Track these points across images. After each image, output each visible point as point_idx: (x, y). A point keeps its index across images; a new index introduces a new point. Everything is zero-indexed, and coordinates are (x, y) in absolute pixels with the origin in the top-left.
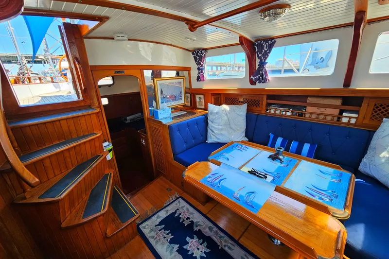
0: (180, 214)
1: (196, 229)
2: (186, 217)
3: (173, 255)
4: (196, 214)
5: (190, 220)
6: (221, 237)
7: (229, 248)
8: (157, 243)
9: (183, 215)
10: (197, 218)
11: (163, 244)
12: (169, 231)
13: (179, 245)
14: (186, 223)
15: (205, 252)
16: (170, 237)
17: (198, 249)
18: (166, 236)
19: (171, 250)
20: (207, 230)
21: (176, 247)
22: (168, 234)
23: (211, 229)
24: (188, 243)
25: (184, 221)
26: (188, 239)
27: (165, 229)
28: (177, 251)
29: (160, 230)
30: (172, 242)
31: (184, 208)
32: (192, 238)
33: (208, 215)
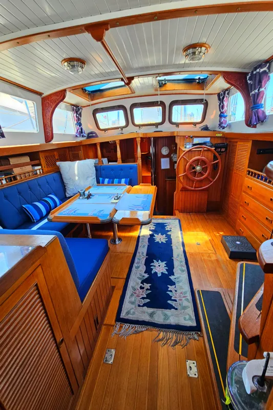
0: (143, 298)
1: (146, 276)
2: (141, 291)
3: (178, 275)
4: (131, 283)
5: (142, 285)
6: (139, 259)
7: (143, 253)
8: (186, 293)
9: (142, 295)
10: (135, 281)
11: (181, 288)
12: (168, 292)
13: (170, 277)
14: (147, 286)
15: (158, 261)
16: (171, 288)
17: (159, 266)
18: (174, 291)
19: (178, 278)
20: (140, 268)
21: (172, 277)
22: (171, 291)
23: (138, 267)
24: (162, 273)
25: (147, 289)
26: (159, 275)
27: (170, 298)
28: (174, 275)
29: (175, 301)
30: (173, 283)
31: (133, 299)
32: (156, 273)
33: (125, 276)
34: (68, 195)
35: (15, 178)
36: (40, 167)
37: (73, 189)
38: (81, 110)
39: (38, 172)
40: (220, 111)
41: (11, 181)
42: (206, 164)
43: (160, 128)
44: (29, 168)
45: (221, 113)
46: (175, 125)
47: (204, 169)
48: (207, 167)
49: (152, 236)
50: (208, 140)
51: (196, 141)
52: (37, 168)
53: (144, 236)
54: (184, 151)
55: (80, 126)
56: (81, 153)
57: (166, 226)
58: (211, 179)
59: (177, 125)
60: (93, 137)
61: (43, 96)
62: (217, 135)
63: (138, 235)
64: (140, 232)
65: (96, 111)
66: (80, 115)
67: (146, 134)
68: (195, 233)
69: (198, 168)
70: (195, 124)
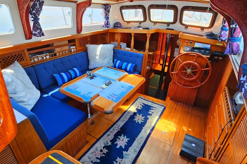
0: (97, 158)
1: (110, 144)
2: (99, 152)
3: (130, 153)
4: (97, 145)
5: (103, 149)
6: (113, 130)
7: (119, 126)
9: (98, 155)
10: (100, 145)
11: (125, 162)
12: (114, 162)
13: (123, 152)
14: (105, 151)
15: (124, 136)
16: (118, 159)
17: (123, 140)
19: (128, 155)
20: (109, 137)
21: (124, 153)
22: (117, 162)
23: (109, 135)
24: (121, 146)
25: (104, 153)
26: (118, 147)
28: (127, 152)
30: (122, 157)
31: (91, 156)
32: (117, 144)
33: (98, 138)
34: (90, 68)
35: (55, 55)
36: (75, 47)
37: (93, 64)
38: (109, 8)
39: (73, 50)
40: (223, 24)
41: (53, 56)
42: (197, 69)
43: (171, 26)
44: (67, 48)
45: (223, 26)
46: (184, 27)
47: (194, 73)
48: (197, 72)
49: (135, 114)
50: (209, 46)
51: (197, 45)
52: (72, 48)
53: (129, 112)
54: (181, 53)
55: (107, 20)
56: (108, 38)
57: (151, 109)
58: (199, 82)
59: (187, 26)
60: (117, 27)
61: (78, 3)
62: (217, 44)
63: (126, 109)
64: (129, 108)
65: (122, 8)
66: (109, 11)
67: (159, 30)
68: (169, 122)
69: (189, 71)
70: (203, 28)
